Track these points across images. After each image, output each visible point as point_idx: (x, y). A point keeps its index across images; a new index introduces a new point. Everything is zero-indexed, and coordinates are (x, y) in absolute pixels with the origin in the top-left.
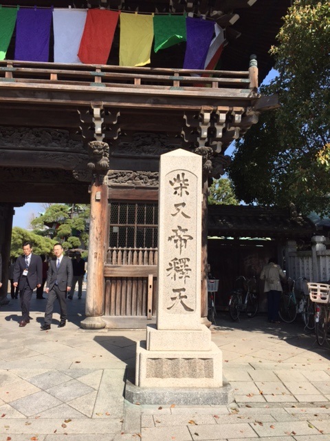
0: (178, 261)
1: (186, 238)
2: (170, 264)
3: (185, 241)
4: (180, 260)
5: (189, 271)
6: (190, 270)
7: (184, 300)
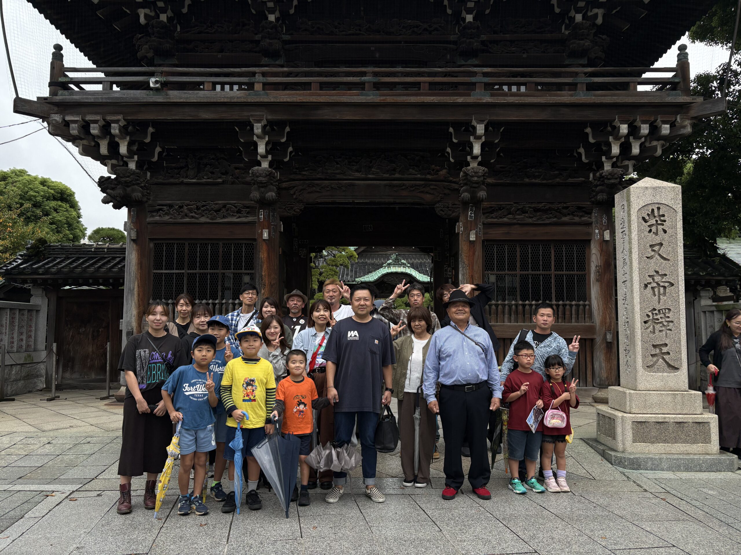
0: (657, 312)
1: (666, 284)
2: (648, 316)
3: (665, 287)
4: (659, 311)
5: (671, 324)
6: (672, 322)
7: (666, 357)
